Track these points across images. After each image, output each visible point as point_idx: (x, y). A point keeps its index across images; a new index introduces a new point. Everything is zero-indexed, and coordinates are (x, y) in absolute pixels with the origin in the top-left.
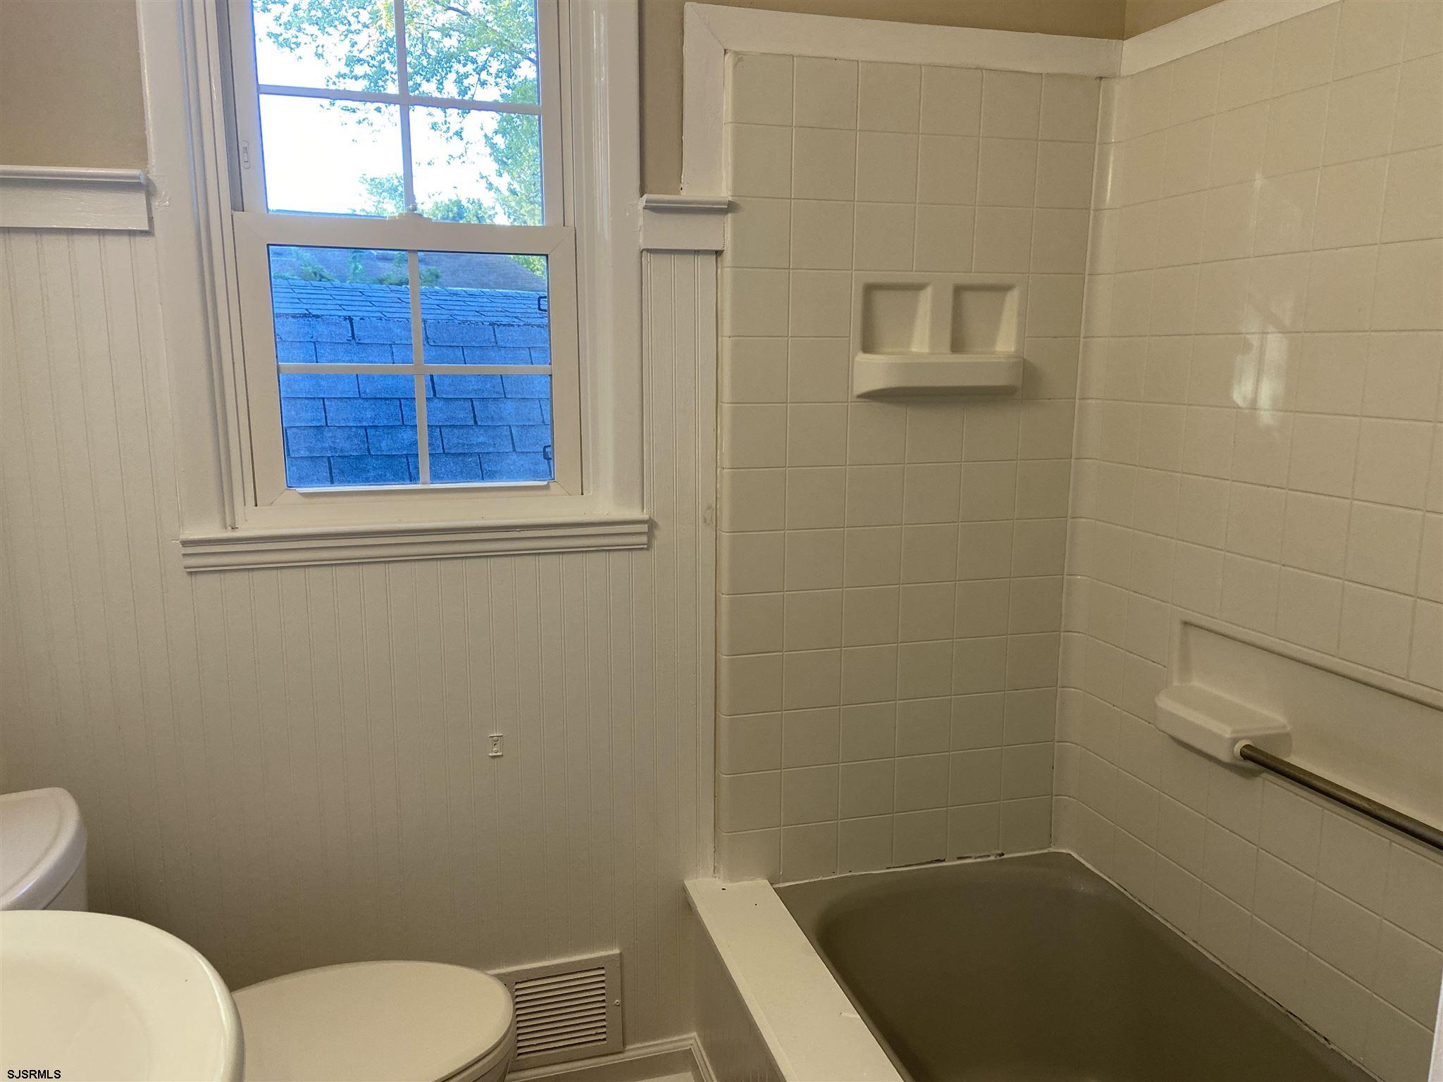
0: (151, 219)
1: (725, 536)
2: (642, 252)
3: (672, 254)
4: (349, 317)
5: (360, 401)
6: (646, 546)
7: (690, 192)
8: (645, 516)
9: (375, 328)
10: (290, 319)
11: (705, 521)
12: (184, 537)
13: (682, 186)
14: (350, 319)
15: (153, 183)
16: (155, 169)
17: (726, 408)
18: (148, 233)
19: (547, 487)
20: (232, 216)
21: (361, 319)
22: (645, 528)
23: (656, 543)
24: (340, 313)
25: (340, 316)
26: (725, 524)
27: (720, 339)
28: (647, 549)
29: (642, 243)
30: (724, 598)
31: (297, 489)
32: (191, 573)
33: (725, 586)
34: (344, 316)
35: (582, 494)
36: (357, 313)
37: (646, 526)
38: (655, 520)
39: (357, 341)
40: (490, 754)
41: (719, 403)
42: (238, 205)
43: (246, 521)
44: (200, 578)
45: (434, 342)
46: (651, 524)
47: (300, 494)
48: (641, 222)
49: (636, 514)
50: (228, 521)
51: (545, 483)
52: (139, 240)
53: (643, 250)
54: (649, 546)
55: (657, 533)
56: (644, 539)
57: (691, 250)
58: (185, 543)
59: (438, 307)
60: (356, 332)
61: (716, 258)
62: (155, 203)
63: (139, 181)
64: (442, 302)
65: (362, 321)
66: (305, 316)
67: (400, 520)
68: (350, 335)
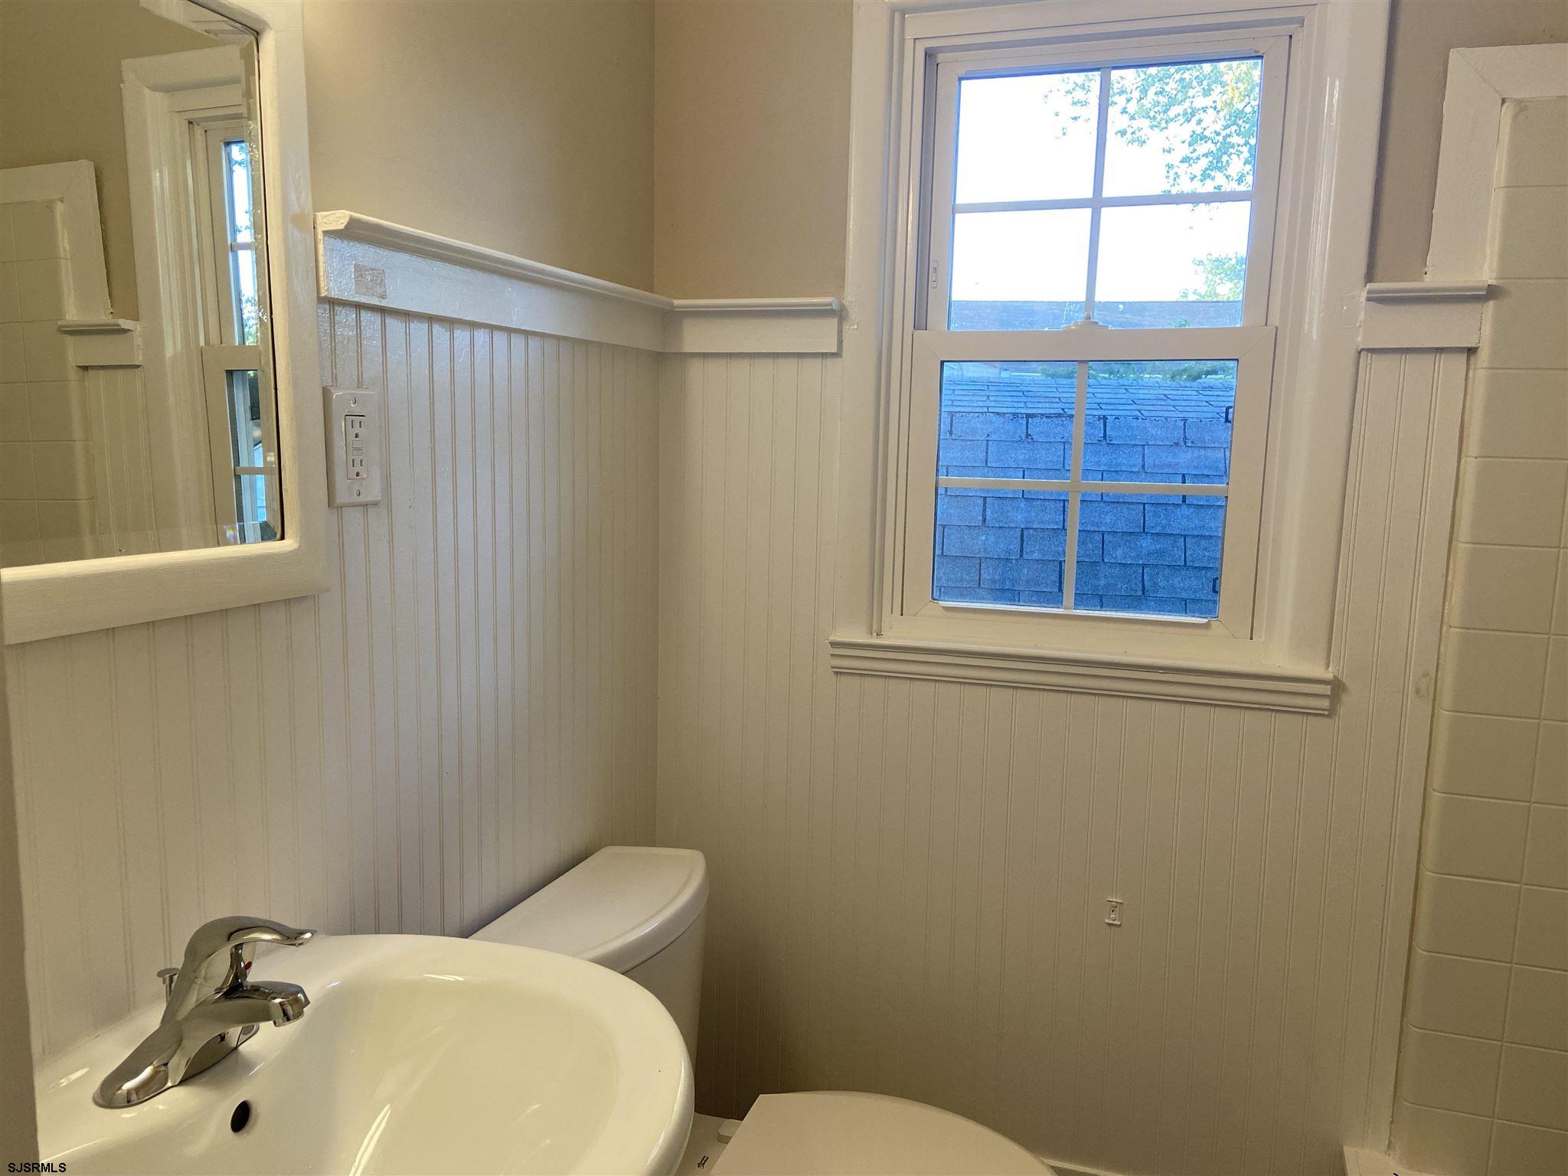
0: (840, 342)
1: (1444, 715)
2: (1360, 352)
3: (1402, 353)
4: (1104, 416)
5: (1102, 504)
6: (1326, 713)
7: (1437, 276)
8: (1329, 676)
9: (1129, 428)
10: (1044, 419)
11: (1418, 691)
12: (833, 638)
13: (1426, 269)
14: (1105, 418)
15: (847, 310)
16: (850, 297)
17: (1462, 548)
18: (837, 355)
19: (1207, 626)
20: (913, 335)
21: (1116, 418)
22: (1326, 690)
23: (1342, 710)
24: (1096, 413)
25: (1094, 416)
26: (1447, 698)
27: (1463, 461)
28: (1328, 716)
29: (1360, 341)
30: (1436, 798)
31: (940, 602)
32: (836, 673)
33: (1437, 781)
34: (1099, 416)
35: (1251, 639)
36: (1112, 412)
37: (1329, 687)
38: (1344, 681)
39: (1108, 441)
40: (1107, 921)
41: (1454, 543)
42: (921, 324)
43: (891, 628)
44: (844, 678)
45: (1192, 442)
46: (1337, 687)
47: (944, 608)
48: (1362, 317)
49: (1317, 671)
50: (875, 628)
51: (1205, 621)
52: (829, 362)
53: (1362, 350)
54: (1331, 713)
55: (1345, 698)
56: (1325, 703)
57: (1431, 348)
58: (833, 644)
59: (1207, 404)
60: (1108, 433)
61: (1468, 360)
62: (846, 327)
63: (830, 307)
64: (1212, 398)
65: (1117, 420)
66: (1059, 415)
67: (1036, 645)
68: (1102, 435)
